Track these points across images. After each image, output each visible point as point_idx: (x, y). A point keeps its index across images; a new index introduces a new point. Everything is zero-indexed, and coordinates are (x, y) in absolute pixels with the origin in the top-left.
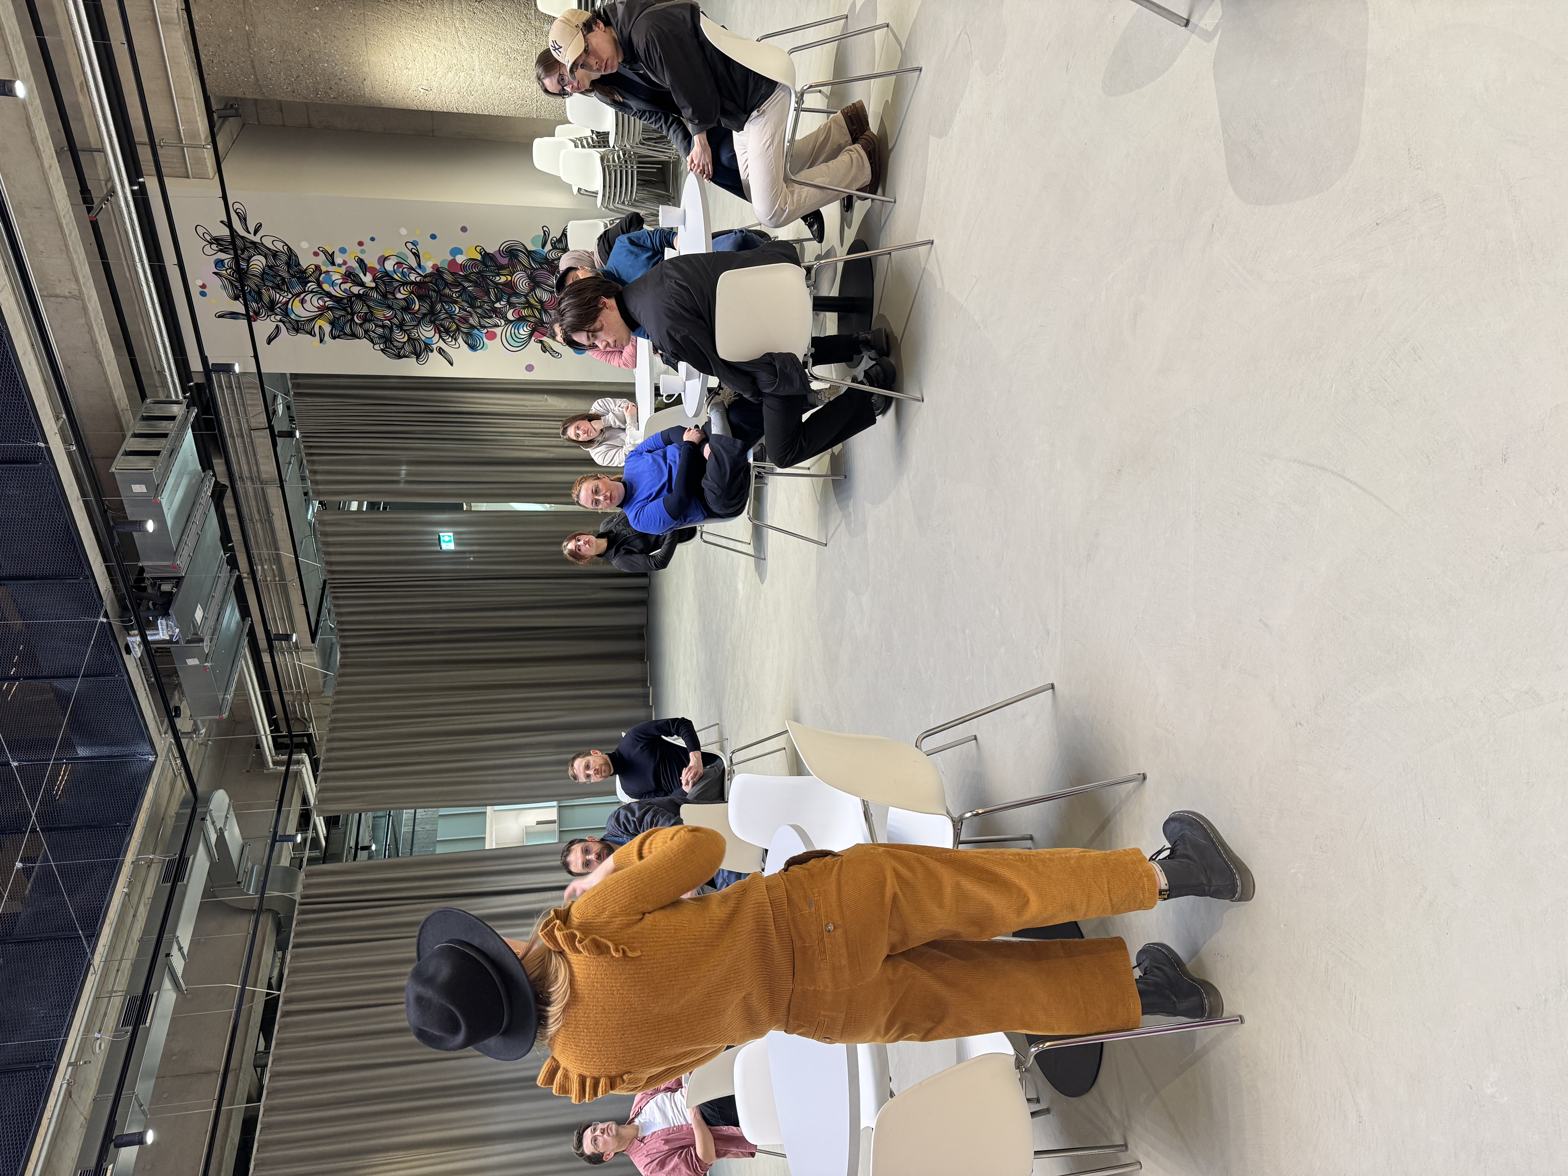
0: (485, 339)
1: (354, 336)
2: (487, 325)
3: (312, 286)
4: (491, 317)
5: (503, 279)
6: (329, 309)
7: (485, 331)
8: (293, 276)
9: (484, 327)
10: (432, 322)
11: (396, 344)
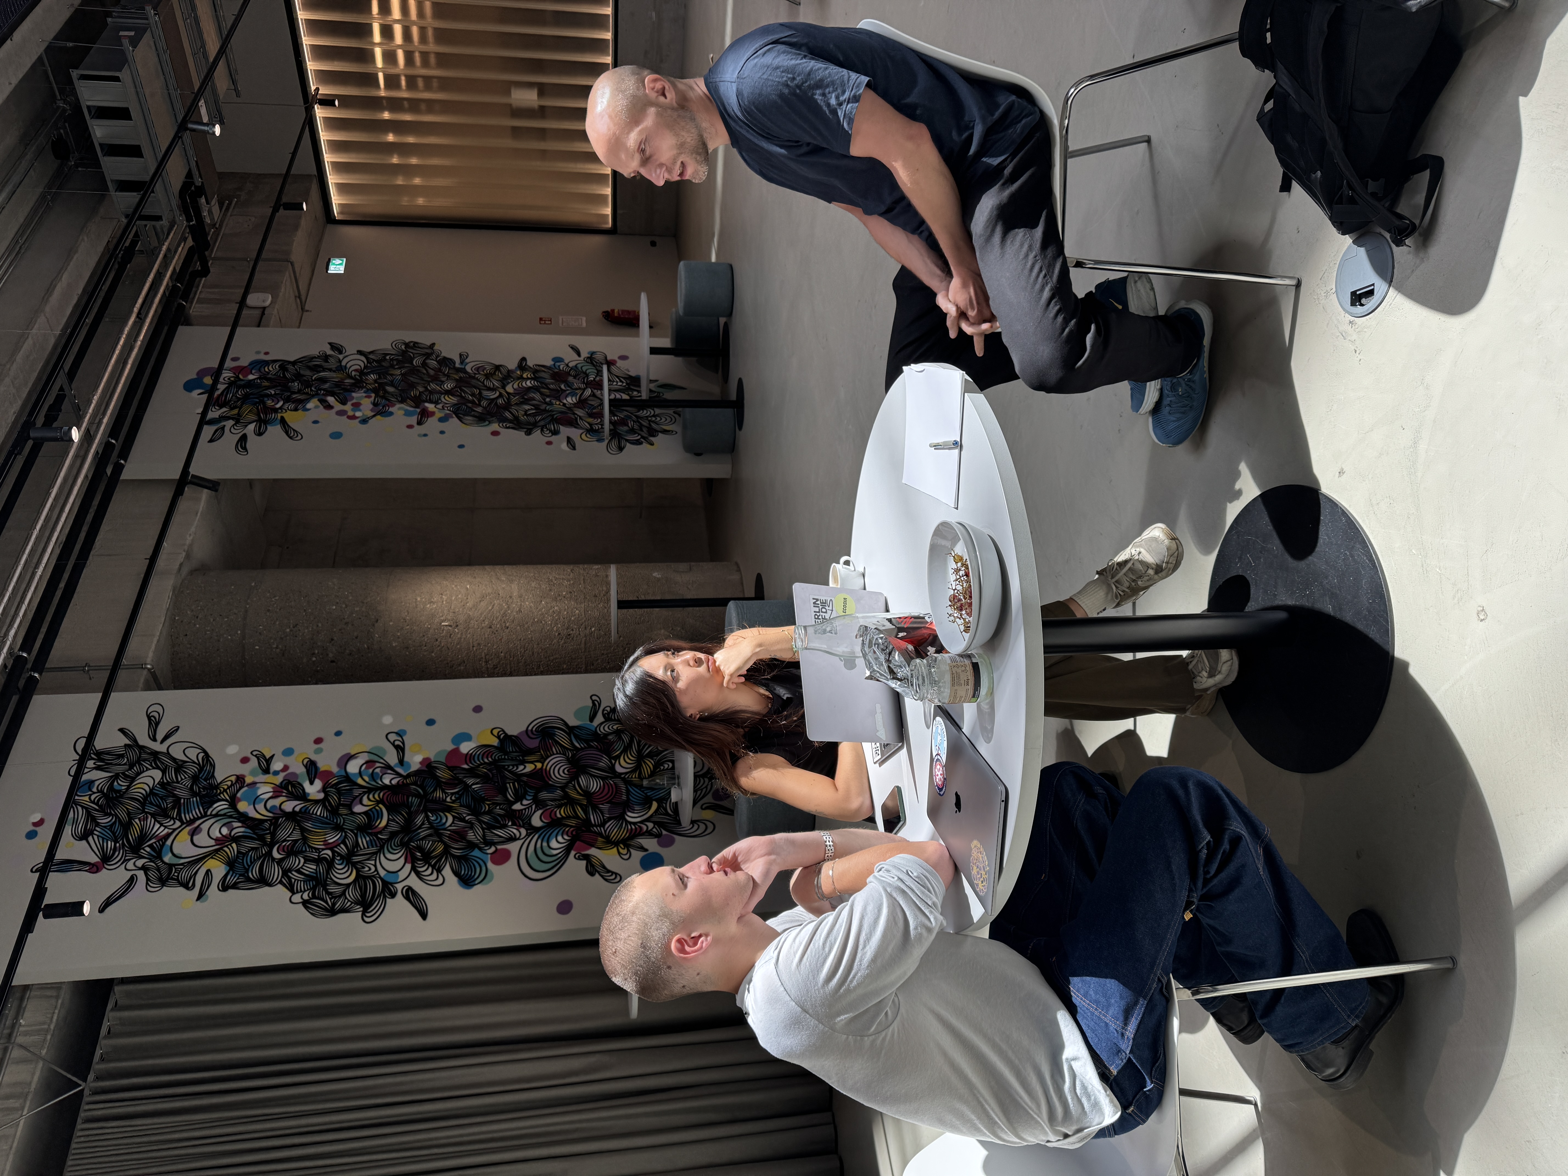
0: (490, 865)
1: (263, 881)
2: (496, 839)
3: (221, 806)
4: (504, 827)
5: (530, 768)
6: (236, 839)
7: (493, 849)
8: (194, 794)
9: (490, 844)
10: (403, 845)
11: (332, 889)
